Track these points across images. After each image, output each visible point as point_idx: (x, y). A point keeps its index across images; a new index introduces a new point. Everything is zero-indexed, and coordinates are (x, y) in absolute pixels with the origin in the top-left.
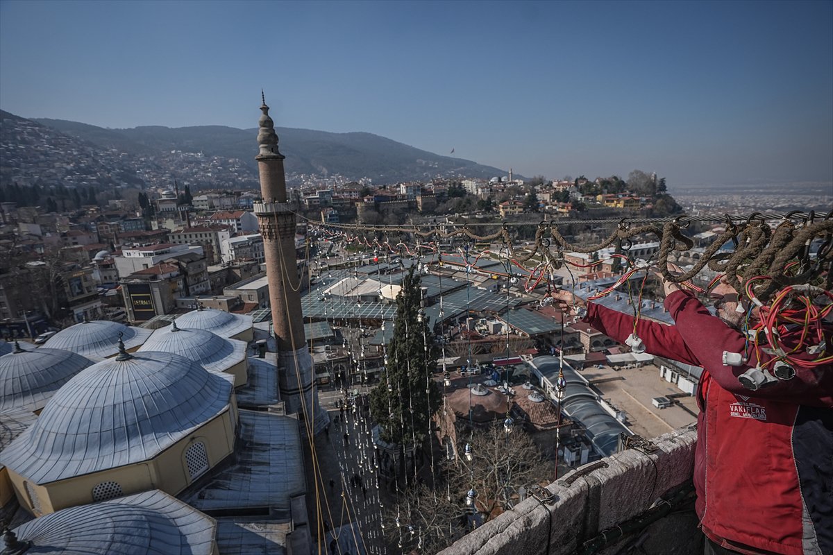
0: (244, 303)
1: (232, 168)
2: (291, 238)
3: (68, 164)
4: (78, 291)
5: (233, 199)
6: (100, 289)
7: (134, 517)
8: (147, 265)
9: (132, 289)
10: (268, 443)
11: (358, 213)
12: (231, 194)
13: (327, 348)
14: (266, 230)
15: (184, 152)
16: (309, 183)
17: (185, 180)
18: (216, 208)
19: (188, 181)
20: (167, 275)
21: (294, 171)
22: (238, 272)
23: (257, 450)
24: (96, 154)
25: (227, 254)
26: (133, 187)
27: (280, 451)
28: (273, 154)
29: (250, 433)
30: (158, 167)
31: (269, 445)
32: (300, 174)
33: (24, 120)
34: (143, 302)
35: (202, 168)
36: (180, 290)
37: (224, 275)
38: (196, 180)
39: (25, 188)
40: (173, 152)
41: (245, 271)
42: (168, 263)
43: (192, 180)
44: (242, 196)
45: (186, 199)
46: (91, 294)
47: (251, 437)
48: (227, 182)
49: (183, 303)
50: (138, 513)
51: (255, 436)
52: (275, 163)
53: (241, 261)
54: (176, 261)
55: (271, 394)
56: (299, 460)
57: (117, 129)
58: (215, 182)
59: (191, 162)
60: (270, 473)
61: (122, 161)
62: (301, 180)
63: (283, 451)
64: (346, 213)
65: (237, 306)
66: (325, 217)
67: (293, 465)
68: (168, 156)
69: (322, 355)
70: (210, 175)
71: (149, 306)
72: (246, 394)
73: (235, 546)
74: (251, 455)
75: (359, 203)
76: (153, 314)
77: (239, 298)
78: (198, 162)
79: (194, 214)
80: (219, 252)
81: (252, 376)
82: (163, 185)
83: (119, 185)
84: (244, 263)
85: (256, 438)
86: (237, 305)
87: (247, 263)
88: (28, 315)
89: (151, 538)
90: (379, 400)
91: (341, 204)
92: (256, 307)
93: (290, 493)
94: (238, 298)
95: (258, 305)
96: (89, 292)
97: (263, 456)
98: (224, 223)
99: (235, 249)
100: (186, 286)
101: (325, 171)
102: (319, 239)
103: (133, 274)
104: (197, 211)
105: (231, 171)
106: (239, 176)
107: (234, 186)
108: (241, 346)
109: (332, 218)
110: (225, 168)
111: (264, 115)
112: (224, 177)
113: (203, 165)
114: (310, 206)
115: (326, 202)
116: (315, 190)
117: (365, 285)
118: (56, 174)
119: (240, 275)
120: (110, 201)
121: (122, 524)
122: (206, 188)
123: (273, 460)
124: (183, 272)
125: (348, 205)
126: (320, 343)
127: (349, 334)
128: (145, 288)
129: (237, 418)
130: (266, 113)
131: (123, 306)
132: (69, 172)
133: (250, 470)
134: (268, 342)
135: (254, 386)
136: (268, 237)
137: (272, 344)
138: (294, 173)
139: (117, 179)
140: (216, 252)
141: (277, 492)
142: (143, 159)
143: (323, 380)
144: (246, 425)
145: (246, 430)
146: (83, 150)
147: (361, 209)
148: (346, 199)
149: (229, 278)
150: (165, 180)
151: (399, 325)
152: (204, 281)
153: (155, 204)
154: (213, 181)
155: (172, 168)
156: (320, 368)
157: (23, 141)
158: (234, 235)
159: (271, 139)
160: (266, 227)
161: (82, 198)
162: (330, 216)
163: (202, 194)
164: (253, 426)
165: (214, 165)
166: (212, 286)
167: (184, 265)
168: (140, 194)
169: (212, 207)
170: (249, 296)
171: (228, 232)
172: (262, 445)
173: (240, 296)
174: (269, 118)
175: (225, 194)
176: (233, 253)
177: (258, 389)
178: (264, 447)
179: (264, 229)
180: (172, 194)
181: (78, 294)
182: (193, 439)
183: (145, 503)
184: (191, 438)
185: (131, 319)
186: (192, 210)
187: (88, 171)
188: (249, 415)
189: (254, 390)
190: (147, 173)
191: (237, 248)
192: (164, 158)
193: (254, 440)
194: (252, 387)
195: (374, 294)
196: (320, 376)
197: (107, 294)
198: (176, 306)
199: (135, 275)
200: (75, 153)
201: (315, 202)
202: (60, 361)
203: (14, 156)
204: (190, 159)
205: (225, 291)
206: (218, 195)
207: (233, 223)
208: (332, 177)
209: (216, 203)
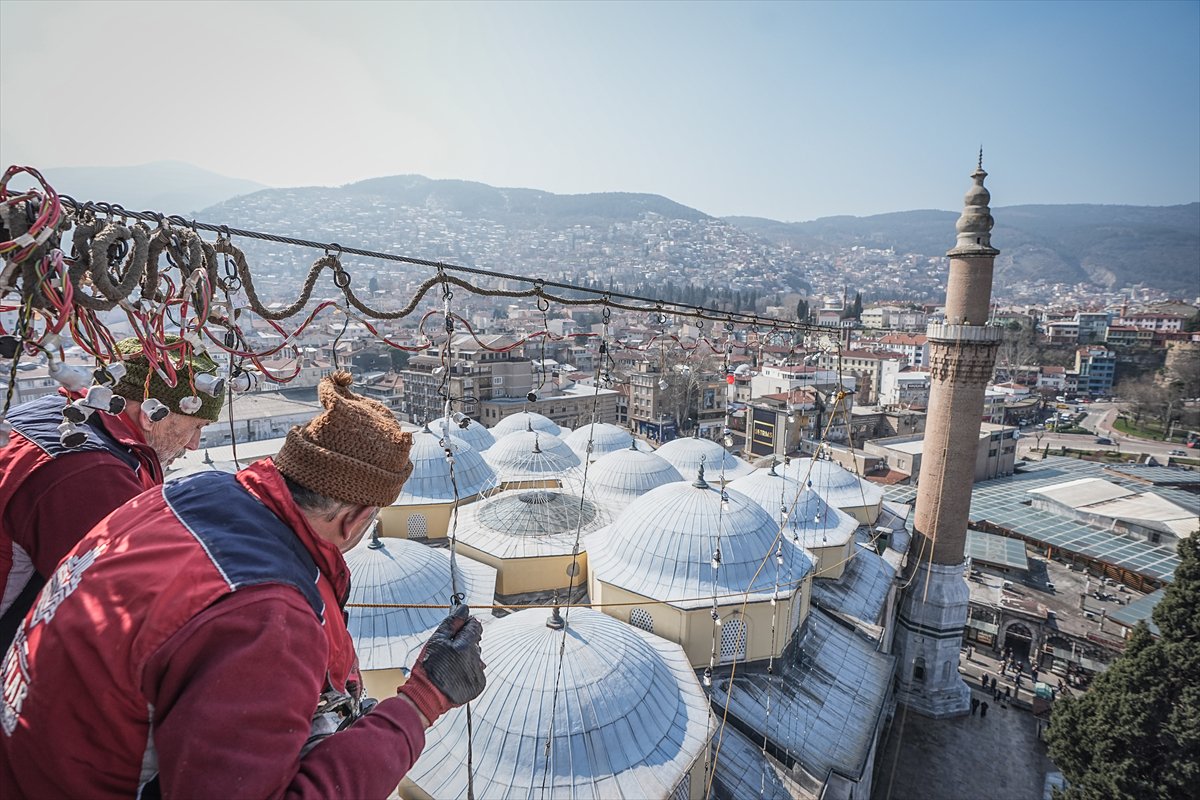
0: (889, 470)
1: (931, 270)
2: (979, 384)
3: (740, 264)
4: (709, 404)
5: (919, 316)
6: (730, 407)
7: (644, 659)
8: (780, 389)
9: (758, 413)
10: (834, 675)
11: (1169, 362)
12: (920, 308)
13: (1006, 586)
14: (940, 366)
15: (868, 249)
16: (1068, 299)
17: (861, 286)
18: (892, 327)
19: (865, 288)
20: (799, 407)
21: (1041, 278)
22: (894, 423)
23: (813, 674)
24: (768, 253)
25: (889, 394)
26: (797, 292)
27: (846, 697)
28: (979, 247)
29: (815, 648)
30: (832, 269)
31: (834, 678)
32: (1051, 283)
33: (715, 219)
34: (765, 433)
35: (887, 270)
36: (809, 429)
37: (873, 422)
38: (876, 287)
39: (699, 288)
40: (854, 249)
41: (906, 423)
42: (804, 392)
43: (870, 286)
44: (934, 314)
45: (854, 312)
46: (720, 410)
47: (815, 653)
48: (919, 291)
49: (808, 447)
50: (650, 658)
51: (820, 656)
52: (981, 262)
53: (903, 407)
54: (814, 390)
55: (869, 610)
56: (868, 727)
57: (796, 223)
58: (901, 290)
59: (875, 263)
60: (818, 717)
61: (793, 260)
62: (1052, 293)
63: (851, 700)
64: (1136, 359)
65: (876, 470)
66: (1084, 361)
67: (856, 727)
68: (846, 254)
69: (994, 593)
70: (897, 280)
71: (769, 440)
72: (833, 592)
73: (734, 775)
74: (804, 677)
75: (1177, 345)
76: (771, 451)
77: (884, 461)
78: (885, 263)
79: (859, 333)
80: (879, 390)
81: (851, 572)
82: (831, 292)
83: (782, 289)
84: (907, 412)
85: (820, 659)
86: (878, 470)
87: (912, 412)
88: (664, 419)
89: (649, 692)
90: (1072, 723)
91: (1129, 342)
92: (905, 480)
93: (834, 763)
94: (882, 460)
95: (909, 477)
96: (719, 407)
97: (819, 689)
98: (896, 350)
99: (902, 389)
100: (819, 426)
101: (1110, 278)
102: (1058, 398)
103: (763, 397)
104: (864, 329)
105: (930, 277)
106: (940, 283)
107: (928, 297)
108: (850, 524)
109: (1099, 364)
110: (921, 271)
111: (977, 187)
112: (917, 284)
113: (890, 266)
114: (1055, 339)
115: (1093, 335)
116: (1075, 311)
117: (1135, 501)
118: (726, 276)
119: (896, 428)
120: (768, 308)
121: (631, 658)
122: (886, 299)
123: (830, 701)
124: (820, 407)
125: (1147, 345)
126: (996, 572)
127: (1062, 579)
128: (770, 416)
129: (803, 617)
130: (980, 183)
131: (744, 431)
132: (739, 274)
133: (794, 695)
134: (895, 535)
135: (849, 588)
136: (939, 376)
137: (901, 540)
138: (1041, 281)
139: (783, 282)
140: (874, 389)
141: (817, 749)
142: (816, 259)
143: (982, 636)
144: (815, 633)
145: (811, 640)
146: (757, 248)
147: (1179, 355)
148: (1145, 332)
149: (879, 429)
150: (835, 286)
151: (1173, 602)
152: (844, 424)
153: (815, 315)
154: (899, 289)
155: (848, 270)
156: (981, 613)
157: (709, 242)
158: (906, 369)
159: (983, 223)
160: (939, 361)
161: (742, 302)
162: (1095, 360)
163: (878, 306)
164: (824, 640)
165: (906, 268)
166: (852, 435)
167: (823, 397)
168: (801, 301)
169: (887, 325)
170: (899, 460)
171: (898, 363)
172: (825, 672)
173: (886, 457)
174: (986, 190)
175: (909, 309)
176: (898, 396)
177: (853, 594)
178: (826, 677)
179: (936, 363)
180: (839, 304)
181: (708, 407)
182: (736, 612)
183: (664, 654)
184: (735, 609)
185: (747, 449)
186: (858, 327)
187: (756, 272)
188: (825, 623)
189: (846, 593)
190: (816, 276)
191: (907, 389)
192: (842, 256)
193: (817, 660)
194: (845, 588)
195: (1153, 526)
196: (978, 625)
197: (735, 415)
198: (799, 448)
199: (765, 398)
200: (749, 252)
201: (1069, 332)
202: (658, 470)
203: (699, 257)
204: (875, 258)
205: (866, 445)
206: (898, 309)
207: (910, 351)
208: (1124, 290)
209: (894, 320)
